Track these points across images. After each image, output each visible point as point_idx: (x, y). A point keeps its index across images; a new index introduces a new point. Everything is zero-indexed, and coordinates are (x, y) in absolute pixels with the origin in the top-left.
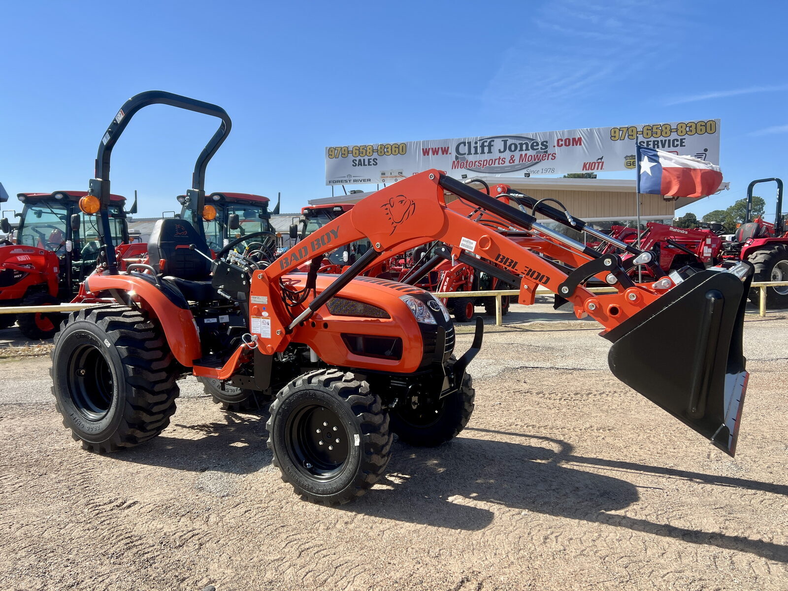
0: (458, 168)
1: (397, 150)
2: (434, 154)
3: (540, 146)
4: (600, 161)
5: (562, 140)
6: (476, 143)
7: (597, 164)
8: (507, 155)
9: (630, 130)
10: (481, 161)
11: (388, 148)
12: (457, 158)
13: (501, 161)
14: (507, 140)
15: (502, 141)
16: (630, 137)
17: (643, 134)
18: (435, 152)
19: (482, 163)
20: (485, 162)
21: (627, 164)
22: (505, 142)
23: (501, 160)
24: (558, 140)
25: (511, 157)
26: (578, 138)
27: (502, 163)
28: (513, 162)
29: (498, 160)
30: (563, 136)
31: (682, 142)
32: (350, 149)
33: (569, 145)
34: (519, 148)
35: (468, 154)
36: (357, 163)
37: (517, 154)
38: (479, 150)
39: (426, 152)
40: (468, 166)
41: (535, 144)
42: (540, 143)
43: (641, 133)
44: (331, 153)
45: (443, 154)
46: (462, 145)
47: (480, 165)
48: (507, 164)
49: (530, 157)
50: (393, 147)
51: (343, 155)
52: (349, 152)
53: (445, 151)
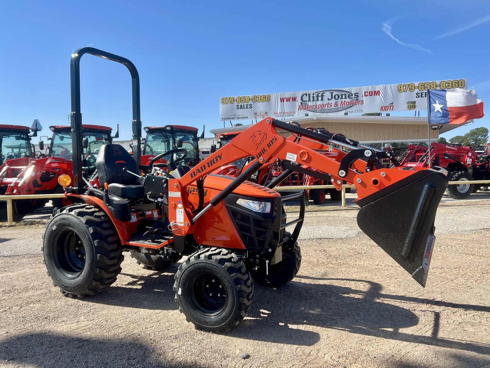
0: (302, 110)
1: (264, 99)
2: (287, 101)
3: (354, 96)
4: (391, 105)
5: (367, 92)
6: (313, 94)
7: (389, 107)
8: (333, 101)
9: (410, 86)
11: (259, 98)
12: (301, 103)
13: (329, 105)
14: (333, 92)
15: (330, 93)
16: (410, 90)
17: (418, 88)
19: (317, 106)
20: (319, 106)
21: (408, 107)
22: (332, 94)
25: (335, 103)
27: (330, 107)
28: (337, 106)
29: (327, 105)
30: (368, 90)
34: (340, 98)
36: (239, 107)
37: (339, 101)
38: (316, 99)
39: (282, 100)
40: (309, 109)
41: (350, 95)
42: (354, 94)
44: (223, 101)
45: (293, 101)
46: (305, 95)
47: (316, 108)
48: (333, 107)
49: (348, 103)
50: (262, 97)
51: (231, 102)
52: (235, 100)
53: (294, 99)
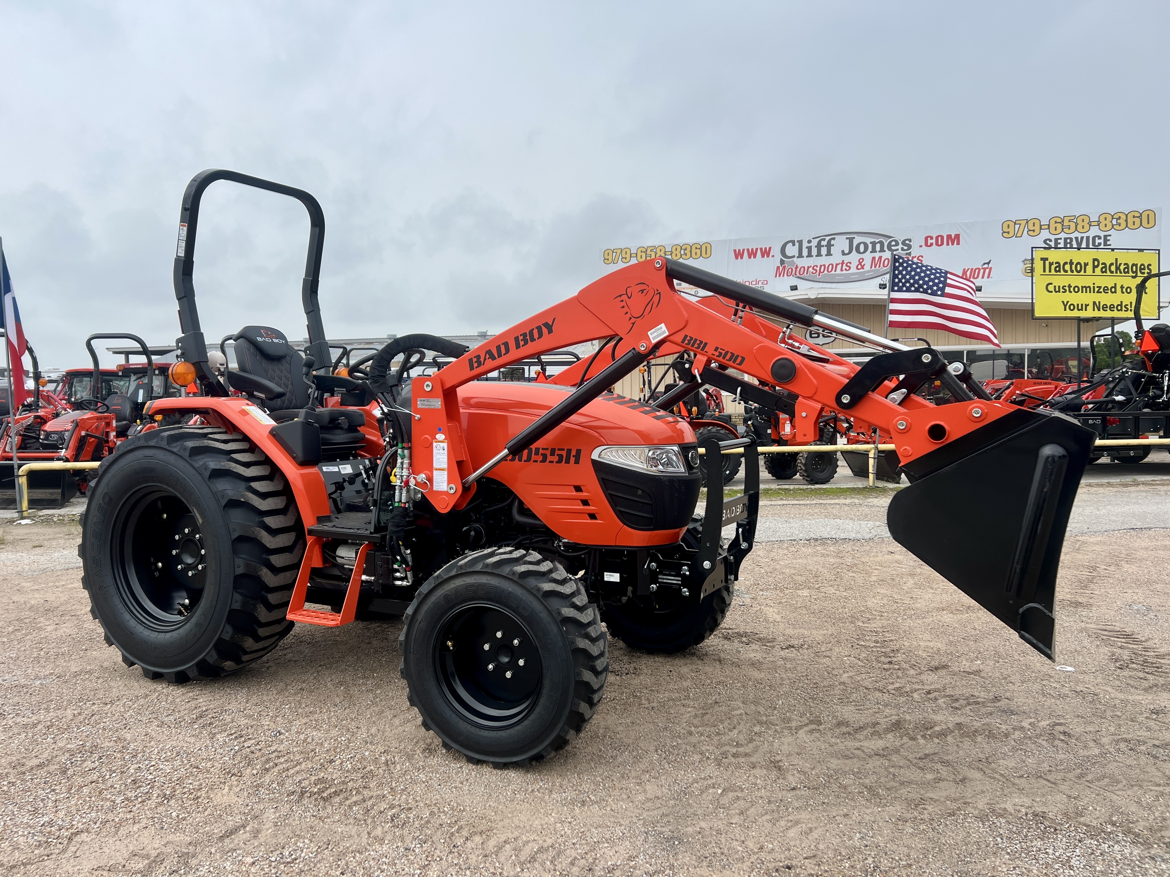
0: (783, 276)
1: (698, 251)
2: (750, 257)
3: (900, 246)
4: (986, 266)
5: (932, 238)
6: (809, 242)
7: (982, 271)
8: (854, 257)
9: (1031, 224)
10: (817, 266)
11: (686, 249)
12: (782, 262)
13: (844, 267)
14: (854, 238)
15: (847, 238)
16: (1031, 233)
17: (1049, 228)
18: (752, 254)
19: (818, 269)
20: (823, 268)
21: (1026, 270)
22: (851, 240)
23: (844, 265)
24: (926, 239)
25: (859, 261)
26: (956, 235)
27: (846, 270)
28: (862, 268)
29: (840, 265)
30: (934, 232)
31: (1106, 240)
32: (634, 251)
33: (942, 244)
34: (870, 249)
35: (798, 257)
37: (868, 257)
38: (814, 251)
39: (738, 255)
40: (798, 273)
41: (893, 243)
42: (900, 242)
43: (1047, 227)
44: (606, 257)
45: (763, 256)
46: (791, 244)
47: (814, 272)
48: (853, 270)
49: (886, 261)
50: (693, 248)
51: (624, 260)
52: (632, 255)
53: (766, 253)
